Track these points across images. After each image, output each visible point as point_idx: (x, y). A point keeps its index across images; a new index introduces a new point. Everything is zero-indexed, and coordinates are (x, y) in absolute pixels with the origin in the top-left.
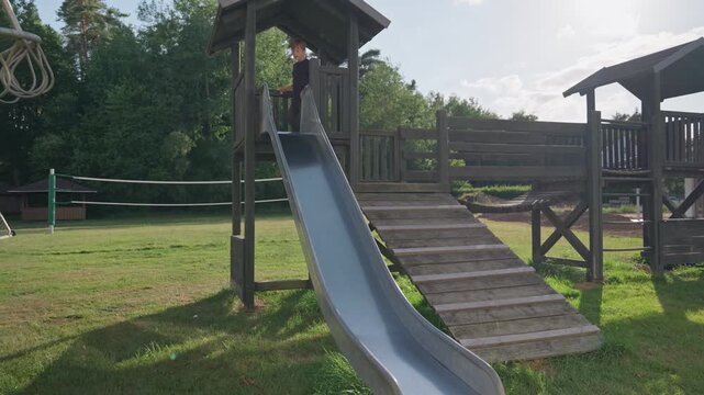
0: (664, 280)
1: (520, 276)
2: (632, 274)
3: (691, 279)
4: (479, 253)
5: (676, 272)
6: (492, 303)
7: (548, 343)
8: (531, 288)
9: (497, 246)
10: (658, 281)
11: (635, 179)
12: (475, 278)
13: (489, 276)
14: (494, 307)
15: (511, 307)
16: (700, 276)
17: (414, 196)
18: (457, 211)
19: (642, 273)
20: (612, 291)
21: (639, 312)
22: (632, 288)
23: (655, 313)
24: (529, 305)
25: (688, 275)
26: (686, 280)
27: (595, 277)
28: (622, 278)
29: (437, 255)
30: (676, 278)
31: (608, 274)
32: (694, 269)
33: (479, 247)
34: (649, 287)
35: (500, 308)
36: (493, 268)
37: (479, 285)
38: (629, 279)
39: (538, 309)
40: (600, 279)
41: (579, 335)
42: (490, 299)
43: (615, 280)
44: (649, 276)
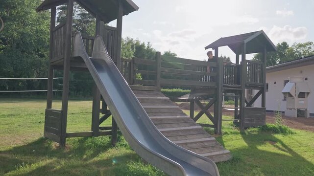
0: (245, 133)
1: (196, 130)
2: (233, 131)
3: (255, 133)
4: (178, 120)
5: (249, 130)
6: (188, 141)
7: (212, 158)
8: (202, 135)
9: (186, 116)
10: (243, 134)
11: (235, 89)
12: (179, 130)
13: (184, 130)
14: (189, 143)
15: (195, 143)
16: (258, 132)
17: (145, 92)
18: (165, 100)
19: (236, 130)
20: (226, 138)
21: (240, 146)
22: (233, 137)
23: (245, 146)
24: (202, 142)
25: (254, 131)
26: (253, 133)
27: (218, 132)
28: (229, 133)
29: (161, 120)
30: (249, 133)
31: (223, 131)
32: (255, 129)
33: (178, 117)
34: (240, 136)
35: (191, 143)
36: (186, 126)
37: (181, 134)
38: (231, 133)
39: (206, 144)
40: (220, 133)
41: (223, 154)
42: (187, 140)
43: (226, 133)
44: (239, 132)
